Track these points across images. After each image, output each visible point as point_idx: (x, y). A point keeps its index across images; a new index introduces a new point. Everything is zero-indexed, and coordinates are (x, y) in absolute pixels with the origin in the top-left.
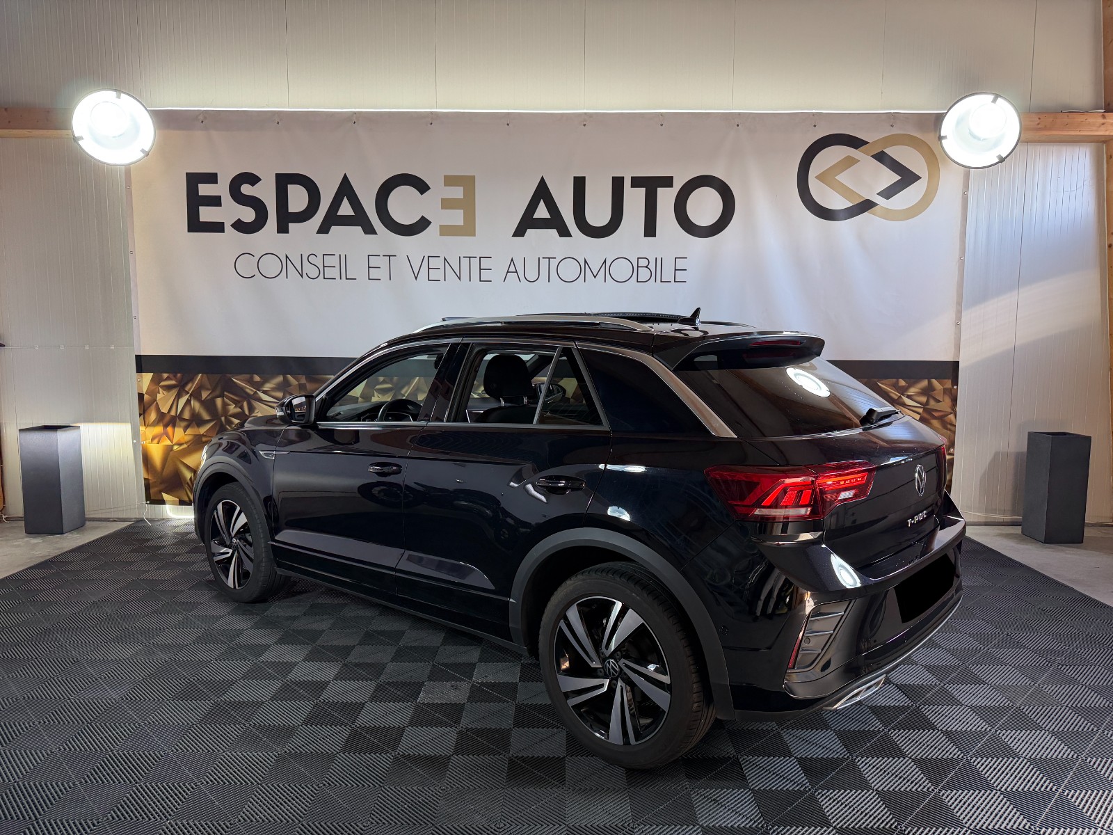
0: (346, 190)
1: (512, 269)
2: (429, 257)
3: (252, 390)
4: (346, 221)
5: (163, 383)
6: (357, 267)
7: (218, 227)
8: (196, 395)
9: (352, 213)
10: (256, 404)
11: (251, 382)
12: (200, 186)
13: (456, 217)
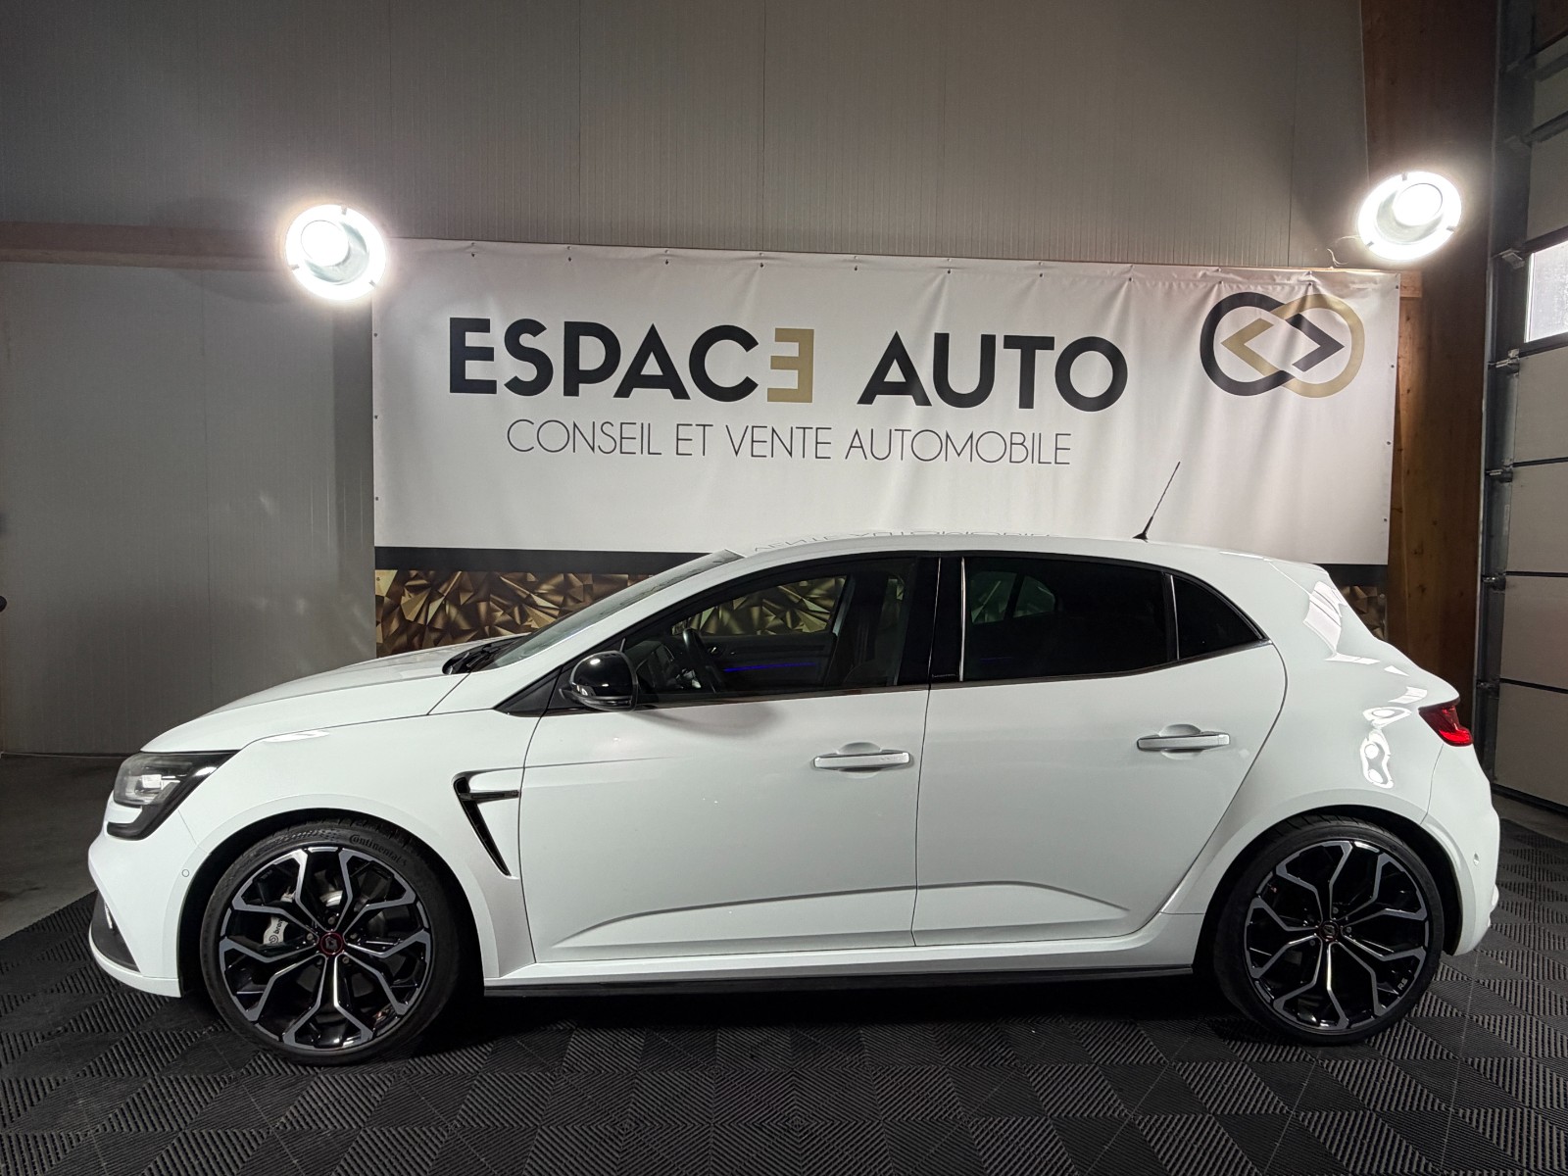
0: (653, 343)
1: (857, 443)
2: (753, 427)
3: (525, 593)
4: (651, 382)
5: (408, 584)
6: (662, 440)
7: (488, 387)
8: (453, 599)
9: (660, 373)
10: (529, 610)
11: (523, 582)
12: (468, 335)
13: (790, 380)
